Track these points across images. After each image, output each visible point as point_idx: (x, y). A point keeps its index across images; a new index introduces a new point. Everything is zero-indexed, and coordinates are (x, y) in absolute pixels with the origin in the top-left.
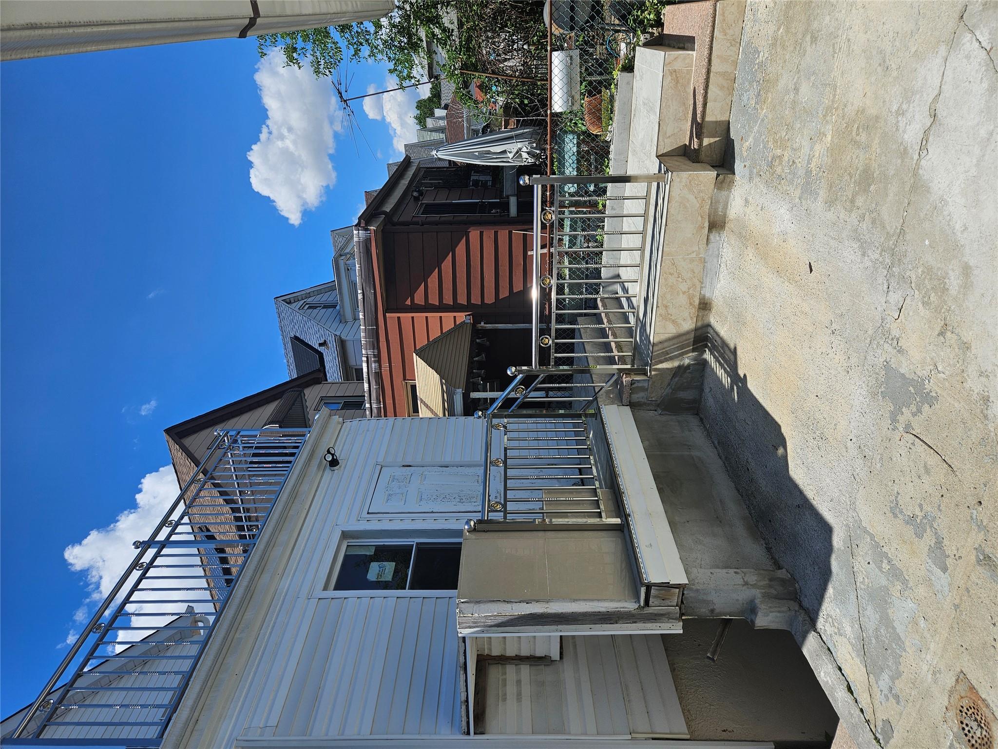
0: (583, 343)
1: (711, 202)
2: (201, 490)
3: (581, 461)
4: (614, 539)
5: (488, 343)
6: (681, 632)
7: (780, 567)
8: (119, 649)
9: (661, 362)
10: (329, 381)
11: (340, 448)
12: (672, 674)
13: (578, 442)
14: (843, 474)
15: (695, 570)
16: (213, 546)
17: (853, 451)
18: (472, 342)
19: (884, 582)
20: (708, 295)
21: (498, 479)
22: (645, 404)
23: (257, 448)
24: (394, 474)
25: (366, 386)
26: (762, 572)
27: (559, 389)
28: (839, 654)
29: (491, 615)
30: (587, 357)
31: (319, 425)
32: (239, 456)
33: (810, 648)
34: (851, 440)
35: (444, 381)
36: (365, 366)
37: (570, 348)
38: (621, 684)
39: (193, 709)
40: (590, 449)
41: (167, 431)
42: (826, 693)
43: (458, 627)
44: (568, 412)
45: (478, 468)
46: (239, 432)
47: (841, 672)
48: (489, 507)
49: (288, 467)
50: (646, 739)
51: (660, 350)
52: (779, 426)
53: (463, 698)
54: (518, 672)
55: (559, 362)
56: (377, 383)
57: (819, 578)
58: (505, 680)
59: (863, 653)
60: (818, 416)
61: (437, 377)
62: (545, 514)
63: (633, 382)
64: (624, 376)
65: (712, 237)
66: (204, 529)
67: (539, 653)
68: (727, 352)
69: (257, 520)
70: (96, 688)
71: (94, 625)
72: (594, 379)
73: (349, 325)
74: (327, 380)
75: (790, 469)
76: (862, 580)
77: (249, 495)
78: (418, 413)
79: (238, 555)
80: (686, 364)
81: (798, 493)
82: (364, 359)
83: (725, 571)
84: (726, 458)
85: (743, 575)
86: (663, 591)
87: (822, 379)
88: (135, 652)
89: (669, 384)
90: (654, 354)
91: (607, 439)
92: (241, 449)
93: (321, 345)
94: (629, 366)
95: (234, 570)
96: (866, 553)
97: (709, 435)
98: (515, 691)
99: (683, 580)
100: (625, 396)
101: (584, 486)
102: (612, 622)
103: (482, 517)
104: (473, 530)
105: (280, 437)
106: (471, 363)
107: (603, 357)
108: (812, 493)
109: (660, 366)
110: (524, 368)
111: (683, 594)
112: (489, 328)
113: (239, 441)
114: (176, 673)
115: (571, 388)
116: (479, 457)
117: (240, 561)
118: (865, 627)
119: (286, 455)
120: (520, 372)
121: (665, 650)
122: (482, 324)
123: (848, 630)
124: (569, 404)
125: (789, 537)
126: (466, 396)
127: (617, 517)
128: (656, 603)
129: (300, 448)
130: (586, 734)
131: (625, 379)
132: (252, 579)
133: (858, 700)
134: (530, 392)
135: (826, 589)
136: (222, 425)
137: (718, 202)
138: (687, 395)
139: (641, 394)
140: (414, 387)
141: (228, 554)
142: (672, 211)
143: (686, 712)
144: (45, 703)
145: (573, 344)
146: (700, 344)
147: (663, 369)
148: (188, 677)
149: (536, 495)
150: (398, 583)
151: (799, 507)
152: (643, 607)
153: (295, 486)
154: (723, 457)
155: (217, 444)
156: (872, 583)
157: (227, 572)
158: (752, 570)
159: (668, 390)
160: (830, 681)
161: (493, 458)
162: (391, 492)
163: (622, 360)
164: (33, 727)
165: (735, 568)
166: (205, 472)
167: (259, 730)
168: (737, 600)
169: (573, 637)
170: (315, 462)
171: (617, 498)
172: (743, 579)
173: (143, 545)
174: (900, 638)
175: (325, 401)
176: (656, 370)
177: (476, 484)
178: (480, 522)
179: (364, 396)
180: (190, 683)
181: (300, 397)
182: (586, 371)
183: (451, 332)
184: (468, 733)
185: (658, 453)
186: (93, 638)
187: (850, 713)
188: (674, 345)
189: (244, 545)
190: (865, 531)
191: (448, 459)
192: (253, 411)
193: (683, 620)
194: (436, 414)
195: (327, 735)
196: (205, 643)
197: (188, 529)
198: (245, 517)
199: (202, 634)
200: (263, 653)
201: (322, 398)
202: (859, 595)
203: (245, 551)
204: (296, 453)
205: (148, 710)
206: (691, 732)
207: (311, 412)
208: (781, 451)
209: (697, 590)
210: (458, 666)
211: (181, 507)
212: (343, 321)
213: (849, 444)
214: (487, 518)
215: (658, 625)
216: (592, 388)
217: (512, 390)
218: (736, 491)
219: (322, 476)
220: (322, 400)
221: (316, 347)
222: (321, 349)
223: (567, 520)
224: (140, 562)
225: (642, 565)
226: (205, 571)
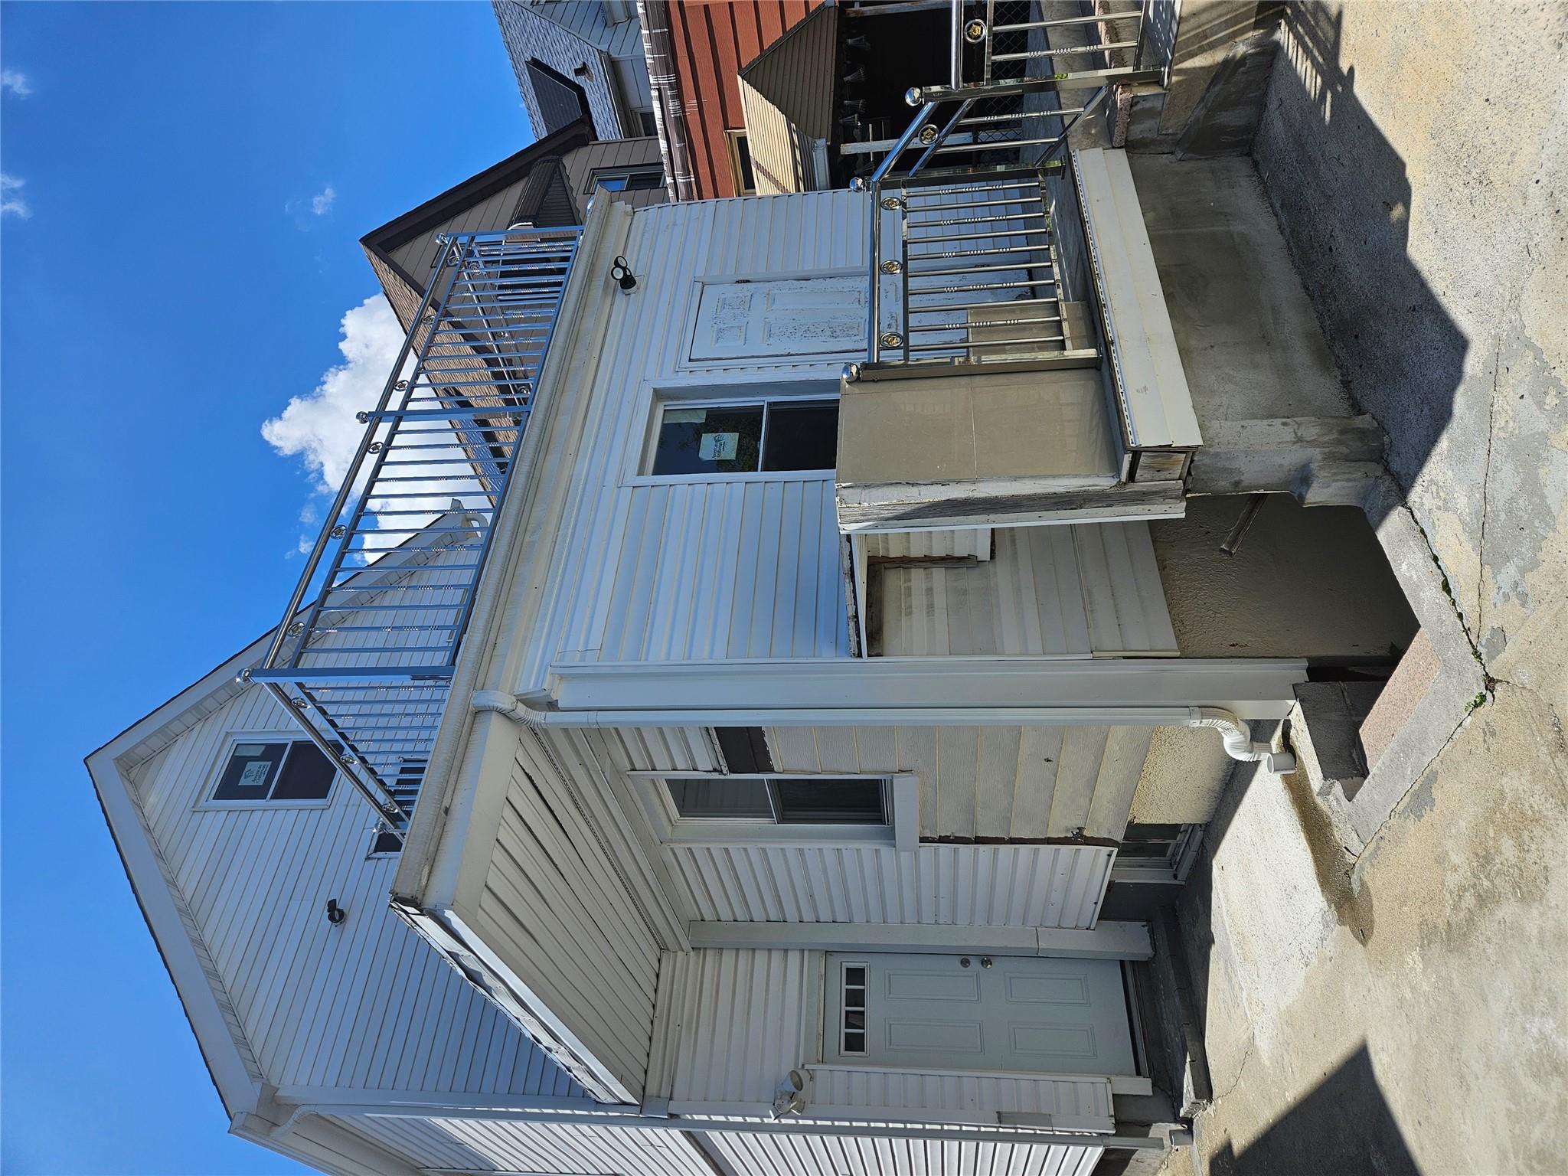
0: (1044, 28)
2: (435, 334)
3: (1033, 256)
4: (1083, 382)
5: (868, 44)
6: (1183, 516)
7: (1360, 412)
8: (371, 558)
9: (1192, 55)
10: (600, 139)
11: (635, 258)
12: (1160, 574)
13: (1028, 223)
14: (1508, 247)
15: (1215, 424)
16: (469, 416)
17: (1537, 200)
18: (840, 42)
19: (1542, 425)
21: (892, 294)
22: (1153, 141)
23: (505, 263)
24: (723, 296)
25: (663, 144)
26: (1330, 421)
27: (997, 126)
28: (1438, 537)
29: (887, 503)
30: (1050, 58)
31: (596, 220)
32: (481, 276)
33: (1391, 533)
34: (1537, 182)
35: (793, 125)
36: (656, 105)
37: (1019, 41)
38: (1081, 589)
39: (487, 632)
40: (1050, 234)
41: (366, 241)
42: (1406, 593)
43: (839, 521)
44: (1012, 168)
45: (858, 279)
46: (473, 238)
47: (1437, 563)
48: (879, 342)
49: (559, 292)
50: (1114, 658)
51: (1192, 30)
52: (1403, 165)
53: (851, 612)
54: (929, 577)
55: (1001, 71)
56: (681, 139)
57: (1427, 424)
58: (909, 589)
59: (1480, 535)
60: (1482, 139)
61: (781, 118)
62: (971, 349)
63: (1135, 100)
64: (1120, 90)
66: (452, 392)
67: (959, 552)
68: (1323, 23)
69: (526, 377)
70: (355, 606)
71: (331, 528)
72: (1062, 101)
73: (622, 28)
74: (597, 139)
75: (1409, 245)
76: (1503, 424)
77: (507, 340)
78: (754, 188)
79: (507, 429)
80: (1239, 55)
81: (1418, 286)
82: (654, 93)
83: (1265, 422)
84: (1292, 232)
85: (1296, 426)
86: (1160, 459)
87: (1503, 64)
88: (393, 561)
89: (1202, 99)
90: (1179, 40)
91: (1080, 214)
92: (482, 266)
93: (578, 72)
94: (1129, 70)
95: (507, 450)
96: (1520, 382)
97: (1266, 193)
98: (925, 602)
99: (1194, 439)
100: (1118, 130)
101: (1035, 298)
102: (1074, 507)
103: (869, 359)
104: (856, 380)
105: (538, 242)
106: (839, 86)
107: (1082, 54)
108: (1444, 284)
109: (1188, 64)
110: (936, 89)
111: (1192, 461)
112: (868, 14)
113: (476, 253)
114: (456, 587)
115: (1019, 122)
116: (860, 259)
117: (513, 436)
118: (1493, 496)
119: (551, 272)
120: (929, 97)
121: (1153, 541)
122: (857, 7)
123: (1462, 502)
124: (1015, 153)
125: (1387, 361)
126: (833, 152)
127: (1090, 347)
128: (1145, 476)
129: (571, 260)
130: (1027, 654)
131: (1121, 96)
132: (534, 464)
133: (1457, 601)
134: (946, 135)
135: (1436, 441)
136: (445, 227)
138: (1232, 118)
139: (1149, 124)
140: (743, 142)
141: (494, 428)
143: (1178, 623)
144: (292, 627)
145: (1025, 32)
146: (1271, 11)
147: (1194, 68)
148: (472, 592)
149: (956, 319)
150: (744, 461)
151: (1414, 310)
152: (1125, 484)
153: (573, 323)
154: (1287, 231)
155: (442, 260)
156: (1520, 427)
157: (497, 452)
158: (1313, 419)
159: (1200, 112)
160: (1415, 577)
161: (885, 260)
162: (721, 326)
163: (1118, 57)
164: (287, 653)
165: (1284, 417)
166: (435, 305)
167: (578, 654)
168: (1281, 466)
169: (1012, 529)
170: (598, 283)
171: (1092, 314)
172: (1296, 433)
173: (371, 418)
174: (1549, 512)
175: (600, 176)
176: (1180, 72)
177: (856, 305)
178: (866, 366)
179: (662, 164)
180: (477, 597)
181: (558, 174)
182: (1048, 87)
183: (801, 26)
184: (860, 655)
185: (1171, 232)
186: (334, 545)
187: (1439, 619)
188: (1219, 16)
189: (513, 415)
190: (1529, 345)
191: (809, 267)
192: (487, 201)
193: (1187, 499)
194: (783, 189)
195: (668, 659)
196: (486, 548)
197: (429, 392)
198: (508, 372)
199: (480, 536)
200: (567, 560)
201: (594, 172)
202: (1492, 449)
203: (517, 423)
204: (566, 268)
205: (428, 632)
206: (1182, 649)
207: (580, 197)
208: (1398, 212)
209: (1217, 454)
210: (841, 572)
211: (412, 361)
212: (610, 23)
213: (1533, 190)
214: (878, 360)
215: (1148, 507)
216: (1059, 119)
217: (915, 135)
218: (1303, 290)
219: (612, 305)
220: (593, 174)
221: (571, 76)
222: (580, 80)
223: (1004, 356)
224: (372, 443)
225: (1127, 421)
226: (466, 451)
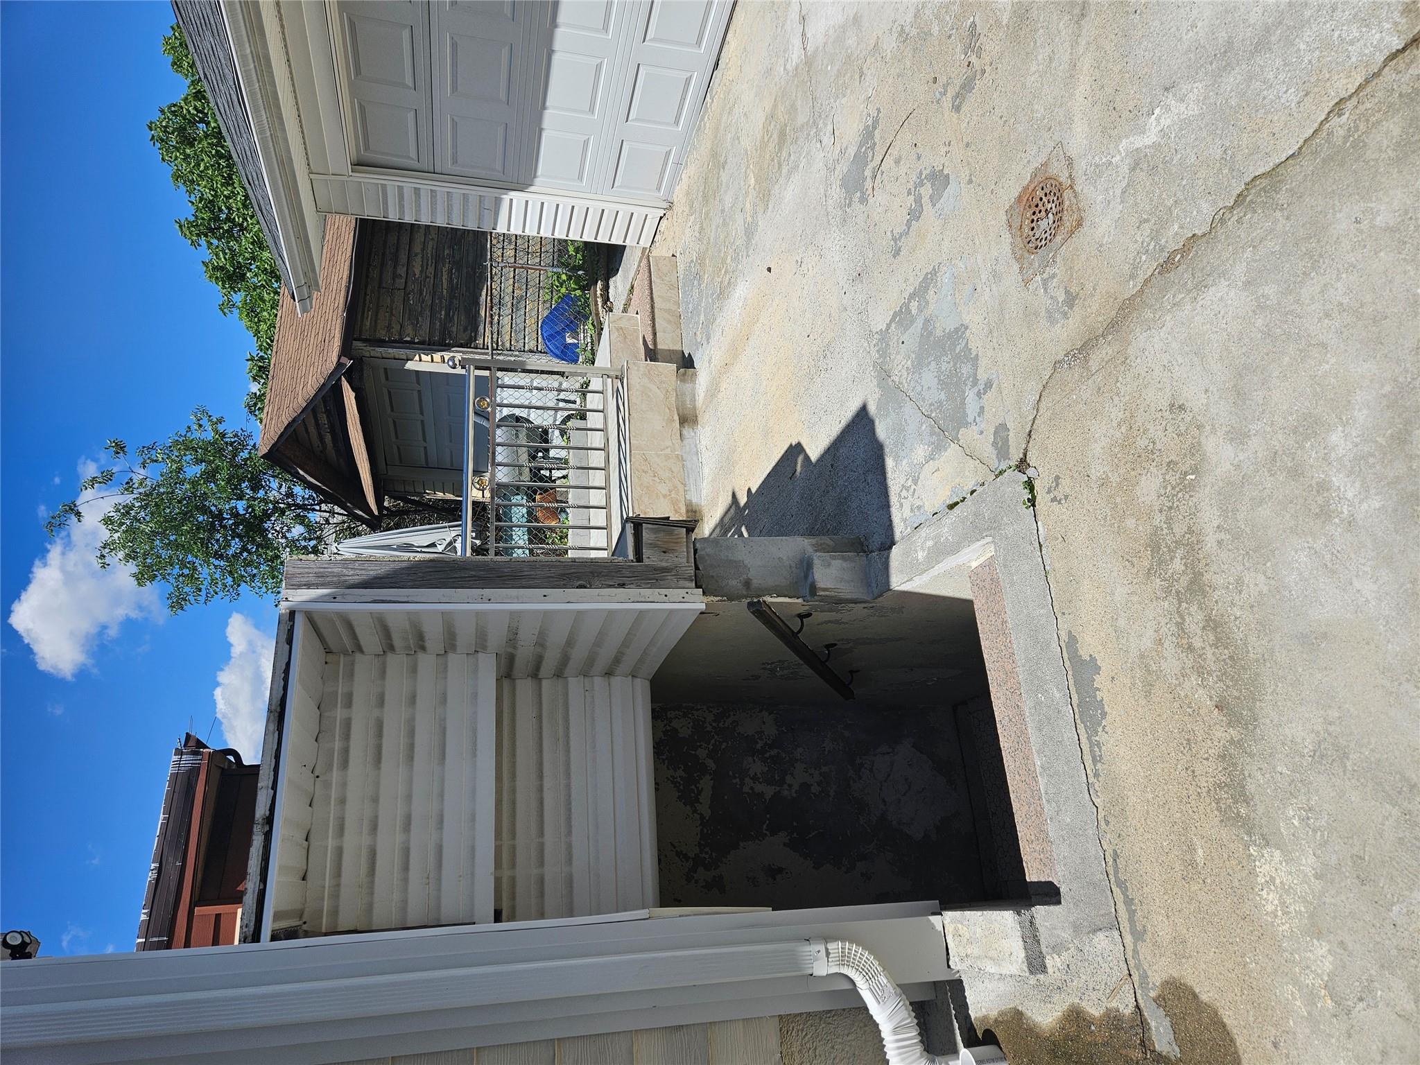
1: (677, 395)
6: (703, 607)
20: (694, 500)
65: (685, 432)
86: (662, 533)
102: (582, 582)
137: (683, 394)
142: (633, 400)
152: (633, 560)
215: (663, 593)
